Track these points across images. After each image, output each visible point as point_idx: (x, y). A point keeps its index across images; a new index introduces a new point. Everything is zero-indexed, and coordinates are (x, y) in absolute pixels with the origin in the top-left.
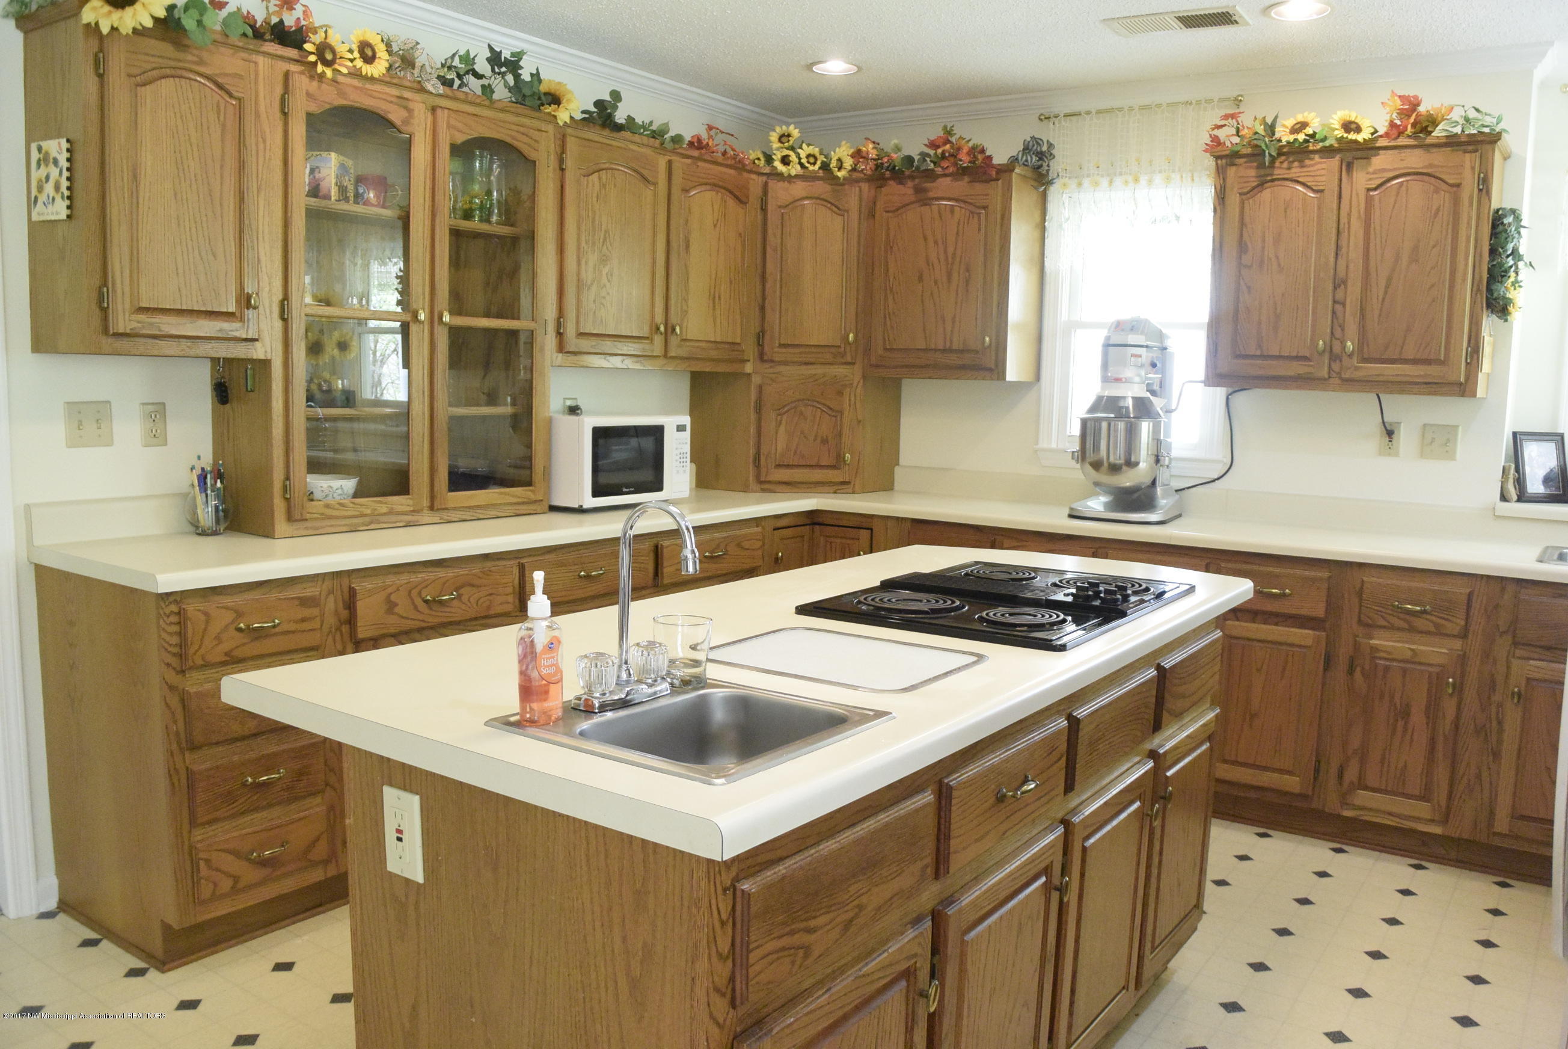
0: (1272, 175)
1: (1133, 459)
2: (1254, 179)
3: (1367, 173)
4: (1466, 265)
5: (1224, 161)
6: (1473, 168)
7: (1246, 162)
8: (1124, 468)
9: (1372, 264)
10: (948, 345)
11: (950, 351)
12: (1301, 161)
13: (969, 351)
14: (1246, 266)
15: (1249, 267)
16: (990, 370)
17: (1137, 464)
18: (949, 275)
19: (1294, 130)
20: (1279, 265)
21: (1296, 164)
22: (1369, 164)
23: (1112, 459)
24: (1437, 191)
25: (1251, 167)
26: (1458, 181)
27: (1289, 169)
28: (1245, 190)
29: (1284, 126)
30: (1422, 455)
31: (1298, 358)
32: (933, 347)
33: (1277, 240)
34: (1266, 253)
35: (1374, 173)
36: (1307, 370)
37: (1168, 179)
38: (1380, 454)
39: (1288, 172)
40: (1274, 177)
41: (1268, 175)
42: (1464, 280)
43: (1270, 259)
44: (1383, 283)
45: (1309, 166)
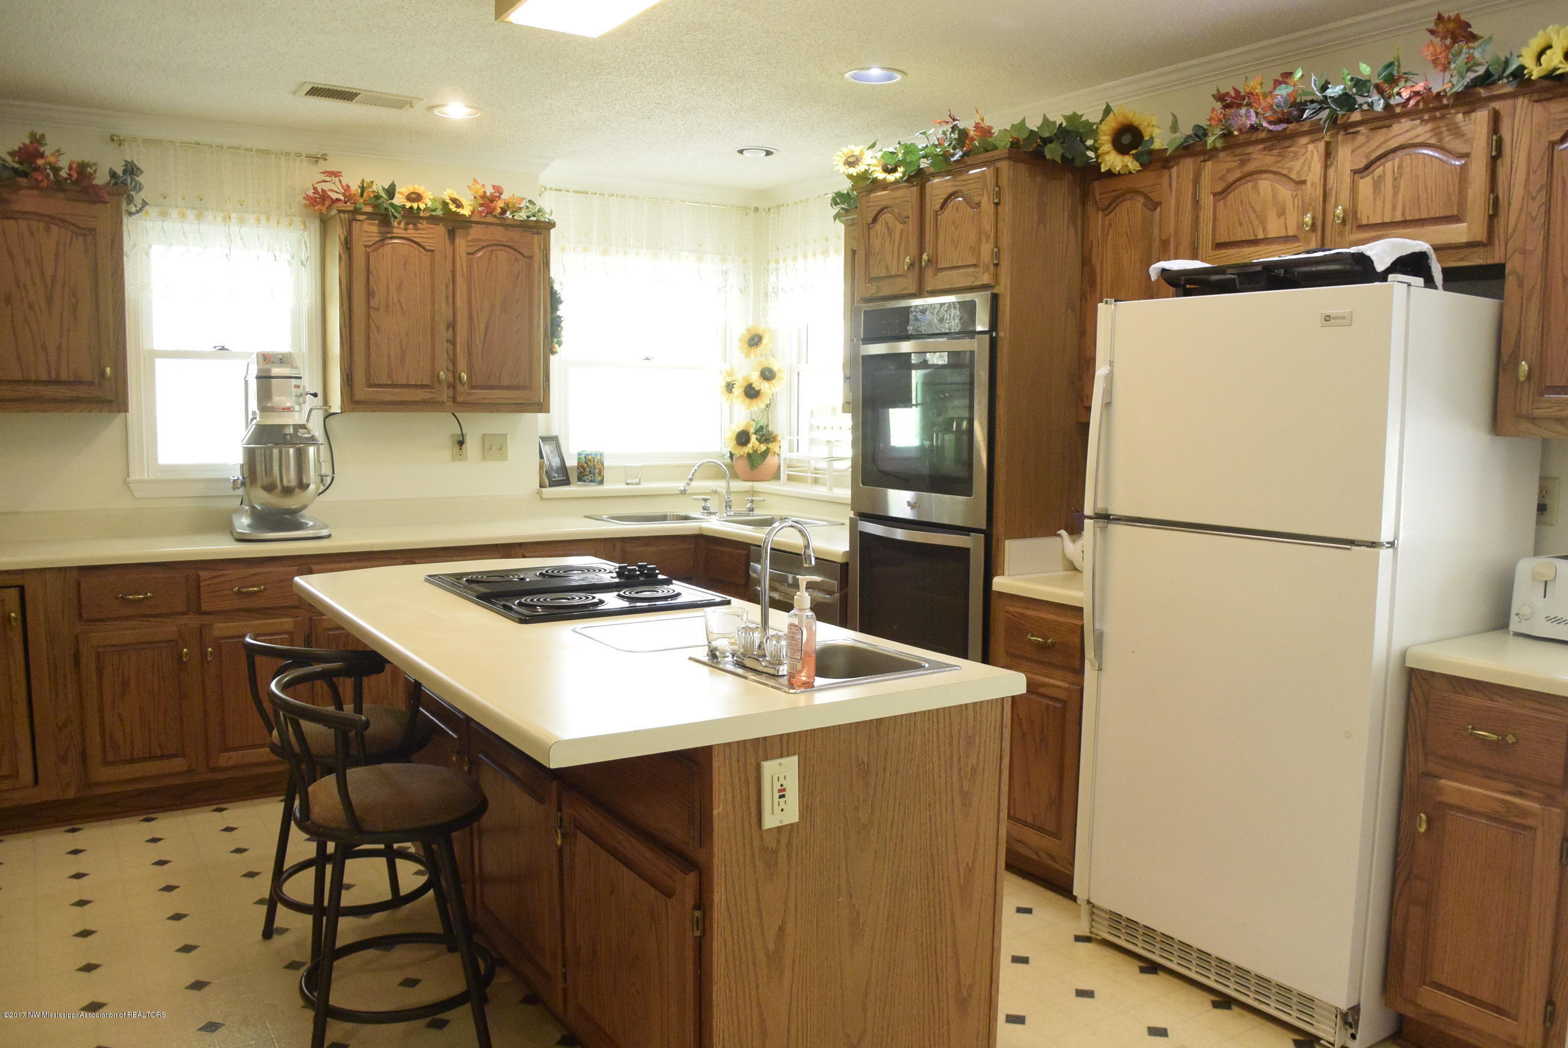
0: (392, 233)
1: (304, 481)
2: (376, 235)
3: (467, 241)
4: (539, 316)
5: (346, 215)
6: (540, 246)
7: (367, 219)
8: (297, 490)
9: (474, 312)
10: (54, 375)
11: (58, 382)
12: (415, 225)
13: (81, 383)
14: (374, 309)
15: (378, 309)
16: (110, 402)
17: (308, 486)
18: (49, 301)
19: (409, 198)
20: (402, 309)
21: (411, 226)
22: (468, 233)
23: (285, 483)
24: (517, 260)
25: (373, 224)
26: (530, 254)
27: (406, 229)
28: (370, 243)
29: (400, 193)
30: (484, 458)
31: (422, 386)
32: (33, 378)
33: (399, 288)
34: (391, 298)
35: (472, 241)
36: (432, 395)
37: (258, 220)
38: (453, 460)
39: (404, 231)
40: (394, 235)
41: (388, 233)
42: (539, 327)
43: (394, 304)
44: (483, 326)
45: (420, 229)
